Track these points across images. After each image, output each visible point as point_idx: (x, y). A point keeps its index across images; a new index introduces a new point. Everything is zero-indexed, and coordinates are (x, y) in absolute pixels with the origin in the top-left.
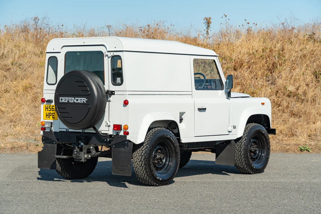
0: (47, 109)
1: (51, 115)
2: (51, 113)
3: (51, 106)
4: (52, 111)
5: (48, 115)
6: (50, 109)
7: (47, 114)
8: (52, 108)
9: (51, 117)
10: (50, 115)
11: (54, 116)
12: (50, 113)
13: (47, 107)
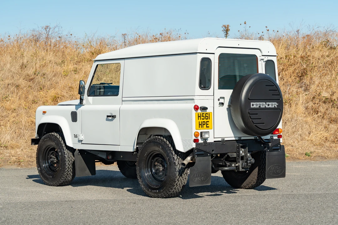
0: (199, 118)
1: (205, 124)
2: (205, 122)
3: (204, 114)
4: (206, 119)
5: (201, 125)
6: (203, 118)
7: (200, 123)
8: (206, 116)
9: (205, 126)
10: (203, 124)
11: (208, 124)
12: (203, 122)
13: (199, 115)
